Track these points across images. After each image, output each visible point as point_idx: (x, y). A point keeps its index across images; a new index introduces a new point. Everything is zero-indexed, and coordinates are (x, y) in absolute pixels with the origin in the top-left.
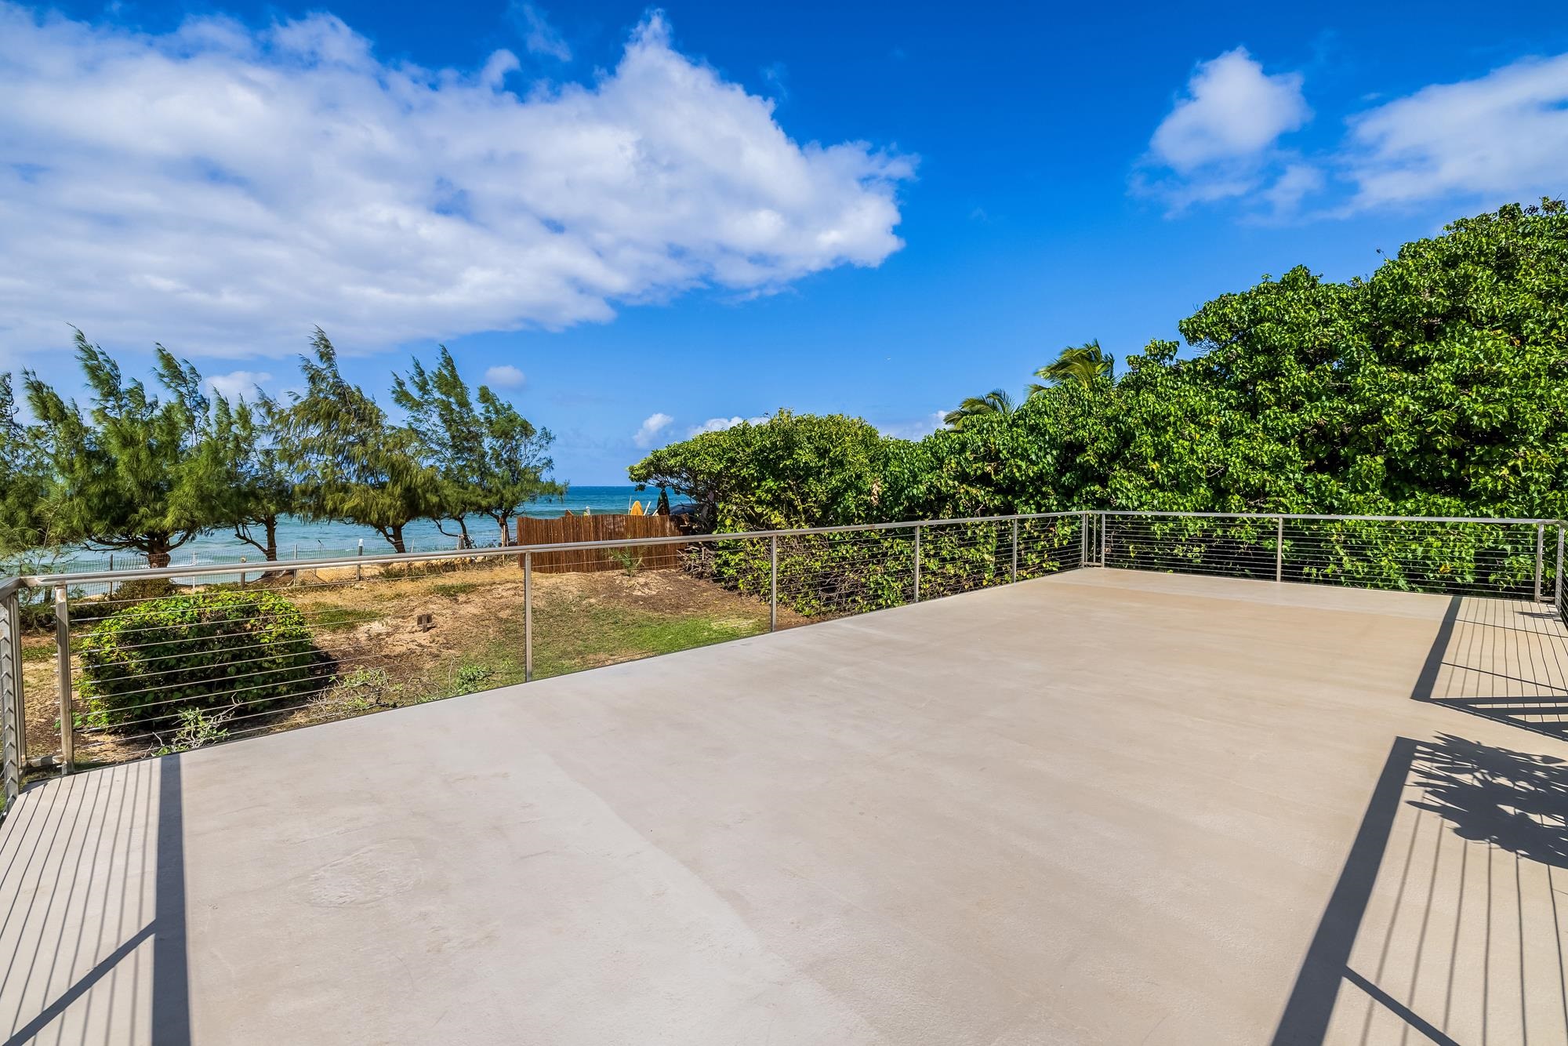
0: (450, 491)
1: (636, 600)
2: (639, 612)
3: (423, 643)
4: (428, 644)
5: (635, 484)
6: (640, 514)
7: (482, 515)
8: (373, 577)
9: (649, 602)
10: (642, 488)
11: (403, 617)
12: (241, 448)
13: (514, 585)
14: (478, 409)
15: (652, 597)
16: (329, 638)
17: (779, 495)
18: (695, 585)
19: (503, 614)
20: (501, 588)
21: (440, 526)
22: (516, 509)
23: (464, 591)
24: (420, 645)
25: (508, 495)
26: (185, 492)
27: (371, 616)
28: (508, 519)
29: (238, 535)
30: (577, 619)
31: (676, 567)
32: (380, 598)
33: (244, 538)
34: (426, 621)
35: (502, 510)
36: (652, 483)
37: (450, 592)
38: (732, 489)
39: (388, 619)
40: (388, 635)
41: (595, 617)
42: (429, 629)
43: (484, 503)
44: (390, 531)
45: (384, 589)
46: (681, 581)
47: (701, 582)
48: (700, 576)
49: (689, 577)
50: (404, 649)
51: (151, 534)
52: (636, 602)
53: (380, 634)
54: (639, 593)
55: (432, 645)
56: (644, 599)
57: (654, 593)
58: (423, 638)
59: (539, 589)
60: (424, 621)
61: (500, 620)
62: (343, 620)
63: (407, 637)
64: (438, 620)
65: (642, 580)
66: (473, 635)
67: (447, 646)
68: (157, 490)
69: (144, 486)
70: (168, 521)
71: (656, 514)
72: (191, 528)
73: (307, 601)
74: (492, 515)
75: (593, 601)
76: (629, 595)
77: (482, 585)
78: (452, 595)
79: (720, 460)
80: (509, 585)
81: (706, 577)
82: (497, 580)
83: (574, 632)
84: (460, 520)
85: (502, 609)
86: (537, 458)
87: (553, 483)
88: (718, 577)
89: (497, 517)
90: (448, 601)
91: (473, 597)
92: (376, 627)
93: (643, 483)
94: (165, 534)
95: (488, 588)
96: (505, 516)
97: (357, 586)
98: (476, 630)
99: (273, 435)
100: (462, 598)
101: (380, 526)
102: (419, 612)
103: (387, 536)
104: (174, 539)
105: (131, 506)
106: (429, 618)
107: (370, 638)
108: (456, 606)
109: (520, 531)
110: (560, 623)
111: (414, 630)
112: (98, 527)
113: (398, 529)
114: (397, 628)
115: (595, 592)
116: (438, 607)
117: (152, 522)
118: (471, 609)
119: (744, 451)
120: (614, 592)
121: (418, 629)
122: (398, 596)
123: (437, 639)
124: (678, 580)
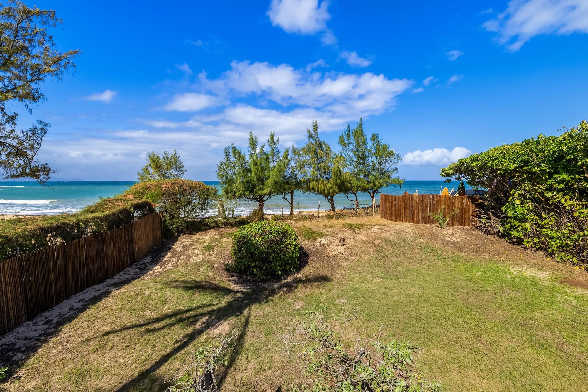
0: (354, 181)
1: (448, 243)
2: (452, 252)
3: (342, 251)
4: (344, 253)
5: (444, 179)
6: (447, 194)
7: (364, 192)
8: (323, 216)
9: (455, 245)
10: (449, 181)
11: (334, 237)
12: (286, 166)
13: (380, 227)
14: (370, 144)
15: (457, 243)
16: (306, 243)
17: (572, 185)
18: (485, 238)
19: (377, 242)
20: (375, 228)
21: (347, 197)
22: (379, 190)
23: (358, 228)
24: (340, 253)
25: (377, 183)
26: (270, 182)
27: (322, 235)
28: (375, 194)
29: (283, 197)
30: (414, 250)
31: (469, 225)
32: (325, 226)
33: (284, 198)
34: (343, 242)
35: (373, 190)
36: (453, 178)
37: (352, 227)
38: (523, 181)
39: (327, 237)
40: (328, 245)
41: (424, 250)
42: (344, 245)
43: (367, 187)
44: (329, 198)
45: (327, 222)
46: (475, 234)
47: (489, 237)
48: (488, 233)
49: (480, 233)
50: (334, 253)
51: (260, 196)
52: (448, 244)
53: (324, 244)
54: (449, 239)
55: (345, 253)
56: (453, 243)
57: (459, 240)
58: (341, 249)
59: (392, 230)
60: (342, 241)
61: (375, 245)
62: (312, 235)
63: (335, 247)
64: (348, 241)
65: (450, 232)
66: (363, 251)
67: (352, 255)
68: (262, 181)
69: (258, 179)
70: (265, 192)
71: (456, 195)
72: (270, 194)
73: (301, 225)
74: (369, 192)
75: (422, 240)
76: (443, 240)
77: (366, 225)
78: (353, 229)
79: (515, 161)
80: (378, 227)
81: (492, 234)
82: (372, 223)
83: (413, 257)
84: (355, 194)
85: (375, 239)
86: (391, 168)
87: (398, 179)
88: (505, 235)
89: (370, 193)
90: (351, 231)
91: (362, 231)
92: (324, 240)
93: (448, 178)
94: (263, 196)
95: (368, 227)
96: (374, 193)
97: (317, 220)
98: (364, 248)
99: (295, 161)
100: (357, 231)
101: (326, 196)
102: (339, 235)
103: (328, 200)
104: (265, 198)
105: (254, 186)
106: (344, 241)
107: (321, 246)
108: (355, 235)
109: (382, 200)
110: (405, 251)
111: (338, 244)
112: (247, 193)
113: (332, 197)
114: (331, 242)
115: (422, 236)
116: (347, 234)
117: (260, 192)
118: (361, 237)
119: (537, 155)
120: (434, 237)
121: (340, 244)
122: (332, 226)
123: (348, 251)
124: (472, 234)
